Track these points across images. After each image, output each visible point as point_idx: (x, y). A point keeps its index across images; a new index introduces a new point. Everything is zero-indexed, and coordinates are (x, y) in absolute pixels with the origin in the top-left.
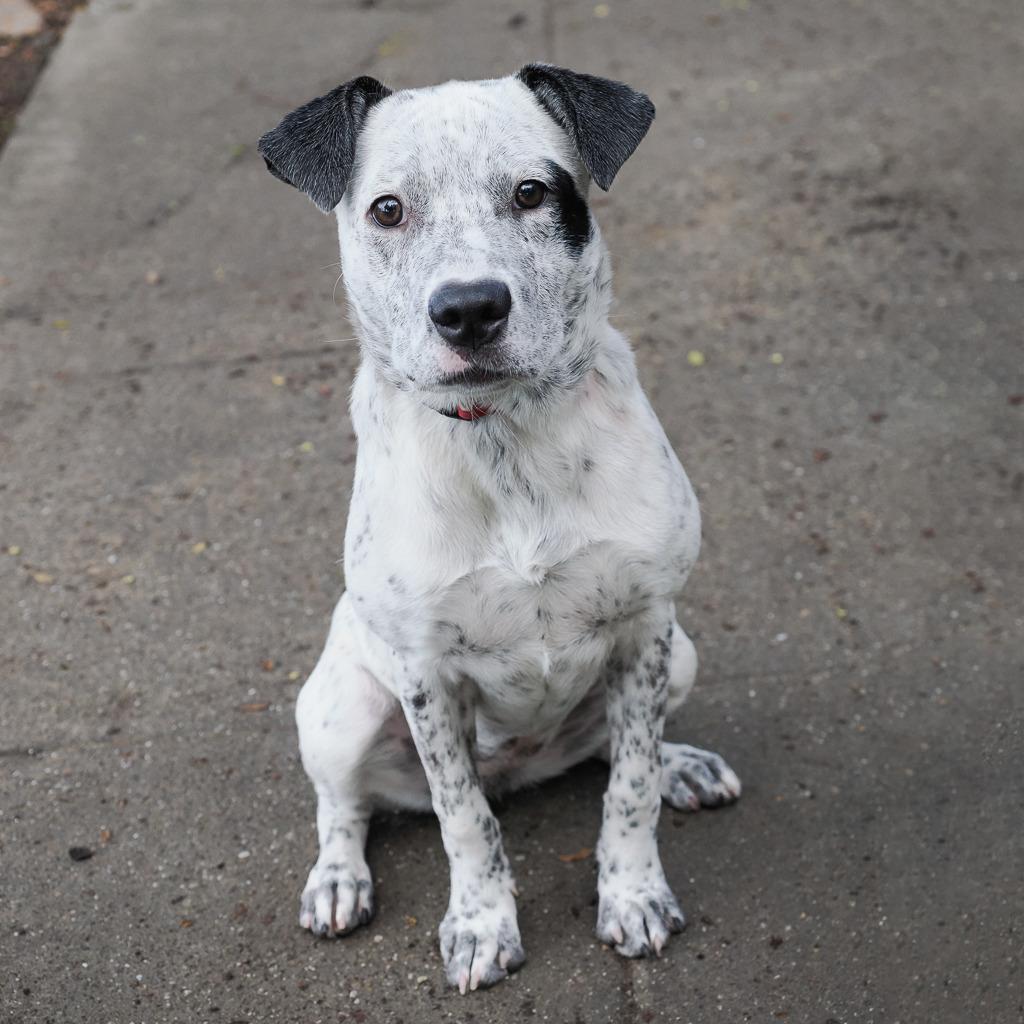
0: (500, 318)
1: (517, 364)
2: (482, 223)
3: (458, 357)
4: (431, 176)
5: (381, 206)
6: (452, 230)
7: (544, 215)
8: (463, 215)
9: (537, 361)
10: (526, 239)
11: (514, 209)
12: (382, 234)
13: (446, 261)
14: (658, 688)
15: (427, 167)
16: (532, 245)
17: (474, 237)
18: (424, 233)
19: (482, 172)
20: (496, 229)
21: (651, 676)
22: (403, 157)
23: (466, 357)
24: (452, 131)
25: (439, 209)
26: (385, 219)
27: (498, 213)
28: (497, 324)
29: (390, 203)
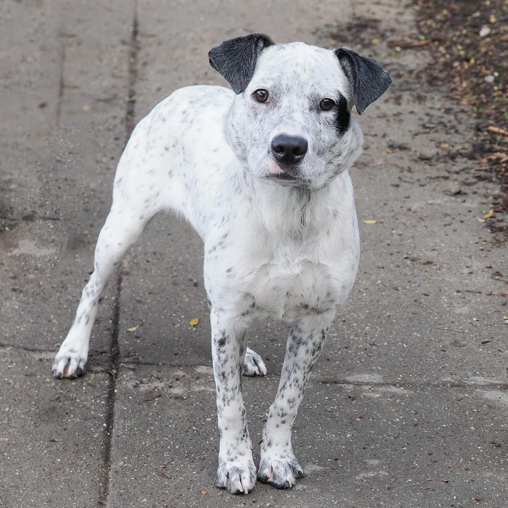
0: (301, 154)
1: (304, 176)
2: (303, 112)
3: (279, 167)
4: (284, 86)
5: (259, 92)
6: (288, 111)
7: (331, 115)
8: (295, 106)
9: (312, 177)
10: (320, 123)
11: (318, 109)
12: (257, 104)
13: (283, 123)
15: (284, 83)
16: (322, 126)
17: (298, 116)
18: (276, 110)
19: (308, 91)
20: (308, 116)
22: (275, 75)
23: (282, 168)
24: (299, 70)
25: (285, 101)
26: (259, 98)
27: (311, 109)
28: (299, 157)
29: (263, 92)
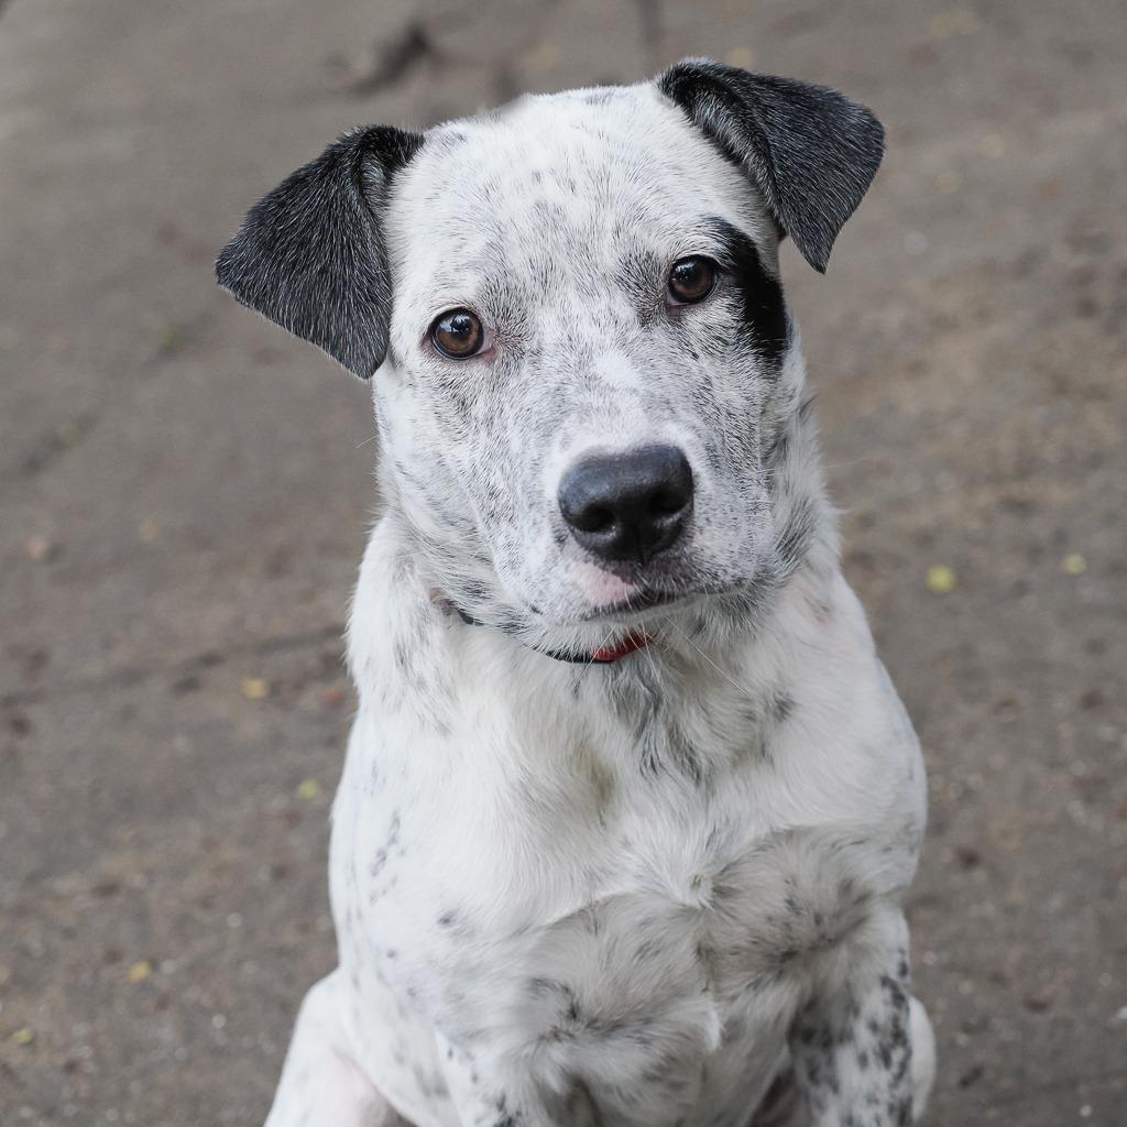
0: (678, 507)
2: (623, 343)
3: (618, 578)
4: (526, 274)
5: (446, 325)
6: (573, 359)
7: (718, 313)
8: (588, 332)
10: (695, 356)
11: (669, 308)
13: (573, 416)
14: (895, 1069)
15: (517, 260)
16: (705, 362)
17: (614, 367)
18: (526, 368)
19: (609, 257)
20: (646, 349)
21: (881, 1045)
22: (476, 245)
23: (629, 577)
24: (552, 192)
25: (546, 326)
26: (454, 345)
27: (645, 319)
28: (674, 518)
29: (460, 319)
